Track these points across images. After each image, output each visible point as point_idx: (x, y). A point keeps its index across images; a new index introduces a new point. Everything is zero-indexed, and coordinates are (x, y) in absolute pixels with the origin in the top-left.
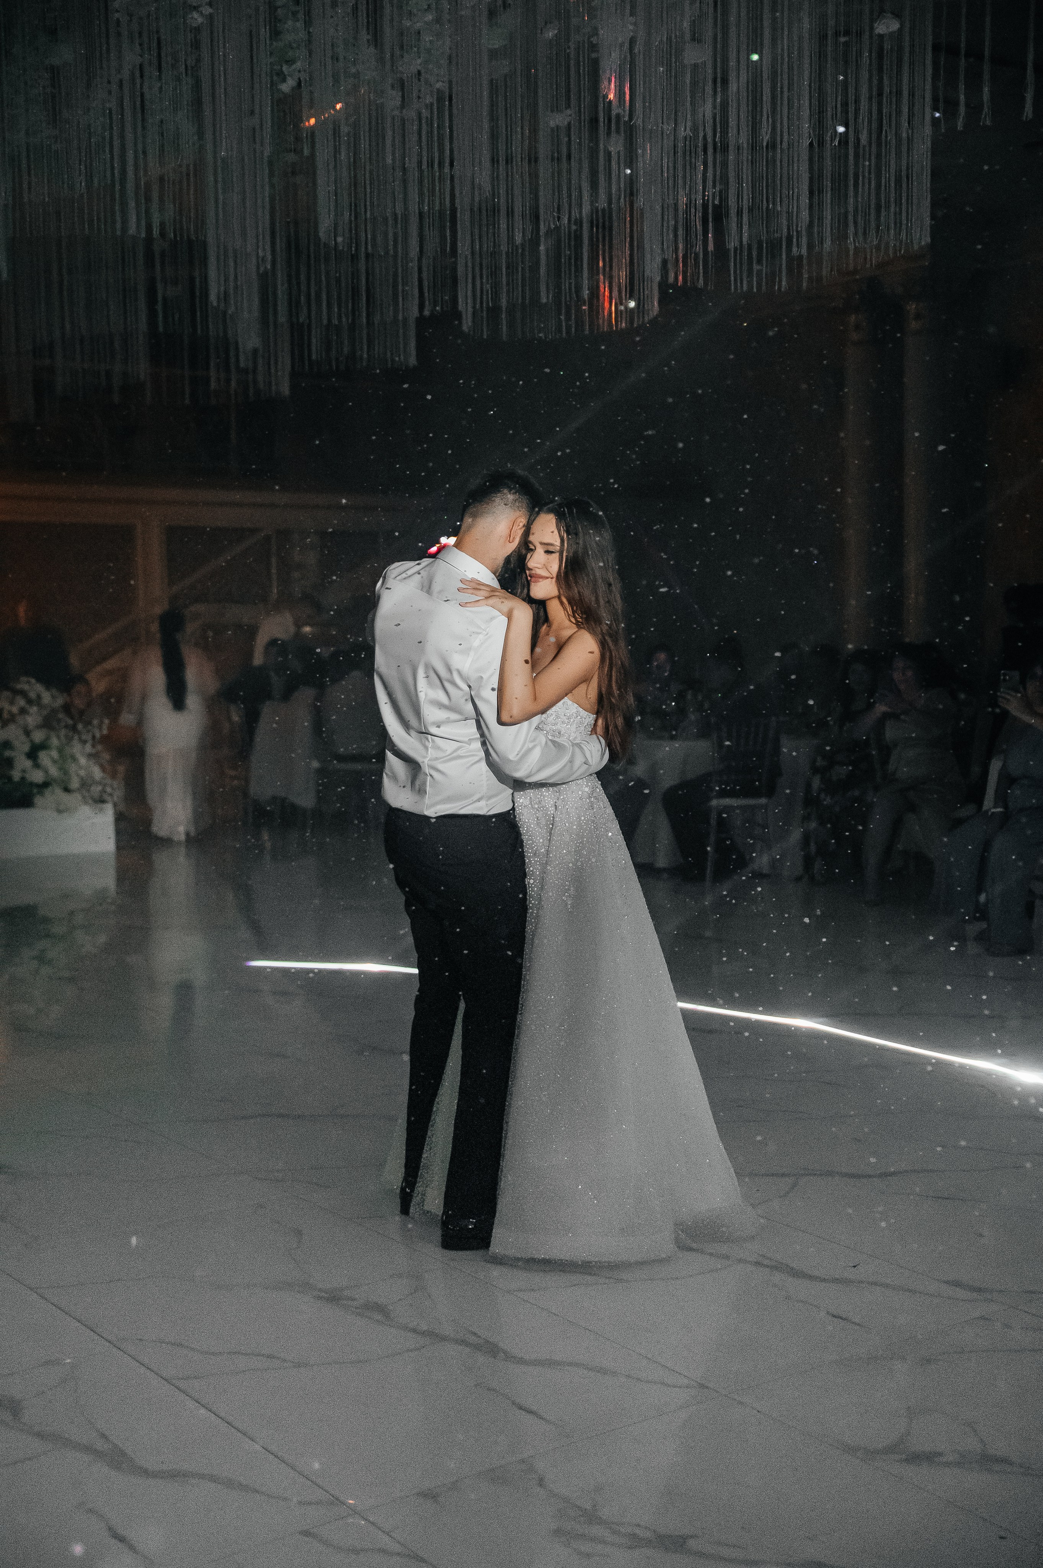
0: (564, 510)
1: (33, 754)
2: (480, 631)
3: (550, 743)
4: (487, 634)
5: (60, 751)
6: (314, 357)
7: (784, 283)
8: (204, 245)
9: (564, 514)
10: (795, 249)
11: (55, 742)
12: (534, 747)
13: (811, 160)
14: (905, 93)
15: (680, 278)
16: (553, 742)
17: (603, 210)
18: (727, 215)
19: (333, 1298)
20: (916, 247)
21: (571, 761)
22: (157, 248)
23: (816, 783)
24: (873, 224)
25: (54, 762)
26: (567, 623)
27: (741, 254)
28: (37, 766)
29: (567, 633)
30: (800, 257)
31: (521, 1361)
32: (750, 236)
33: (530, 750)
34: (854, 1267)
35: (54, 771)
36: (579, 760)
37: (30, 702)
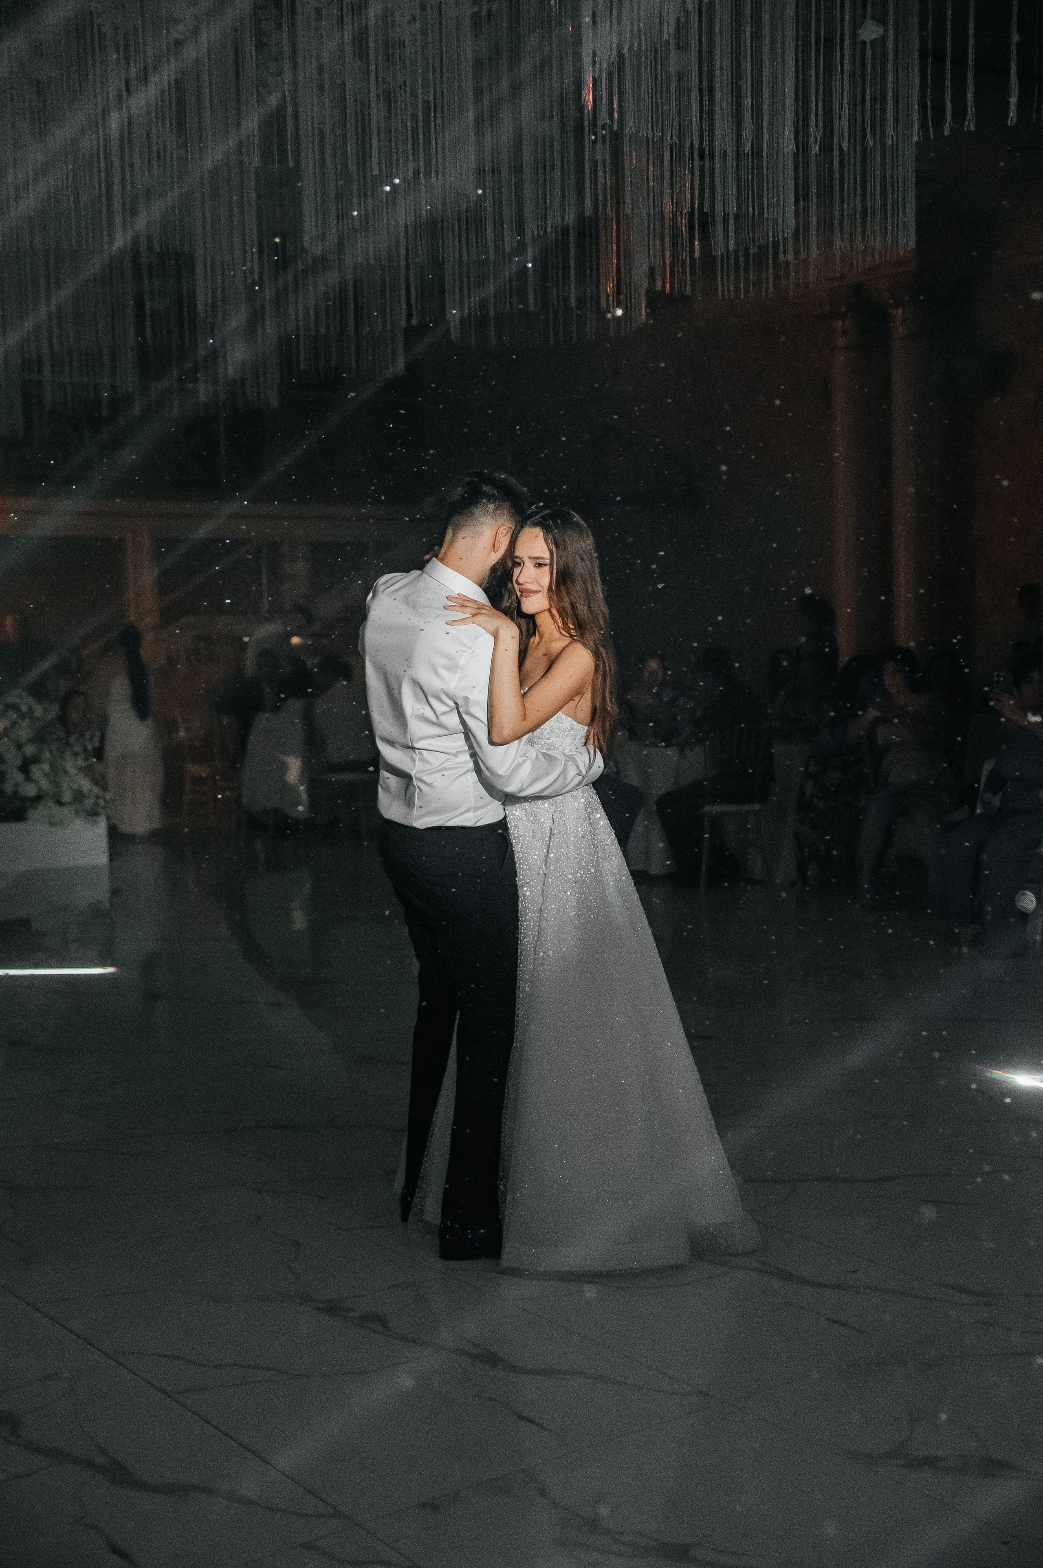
0: (550, 522)
1: (25, 768)
2: (464, 649)
3: (540, 756)
4: (473, 652)
5: (52, 764)
6: (302, 368)
7: (771, 290)
8: (192, 258)
9: (550, 527)
10: (781, 255)
11: (47, 755)
12: (524, 762)
13: (796, 168)
14: (890, 97)
15: (668, 286)
16: (544, 754)
17: (590, 219)
18: (714, 224)
19: (333, 1309)
20: (901, 252)
21: (564, 771)
22: (144, 259)
23: (809, 787)
24: (859, 230)
25: (46, 775)
26: (557, 634)
27: (728, 262)
28: (29, 779)
29: (557, 646)
30: (787, 263)
31: (522, 1371)
32: (737, 244)
33: (520, 765)
34: (854, 1272)
35: (45, 785)
36: (572, 772)
37: (22, 716)
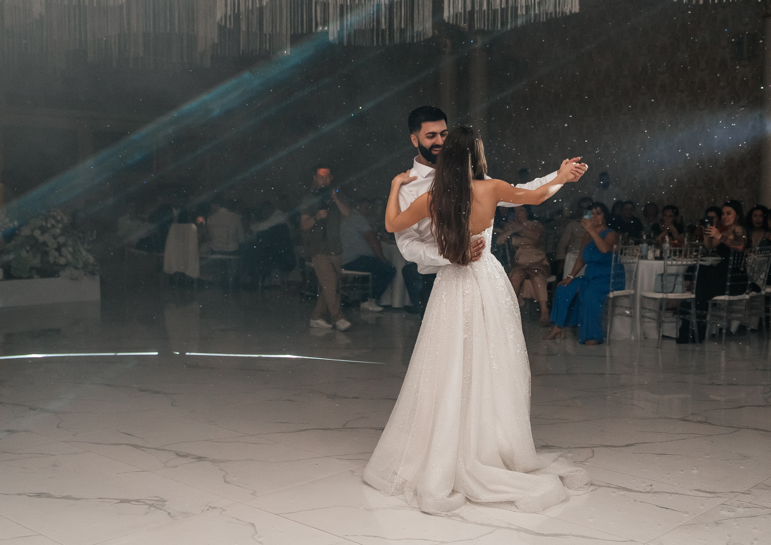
1: (58, 249)
5: (73, 247)
11: (70, 243)
25: (70, 253)
28: (61, 255)
35: (70, 258)
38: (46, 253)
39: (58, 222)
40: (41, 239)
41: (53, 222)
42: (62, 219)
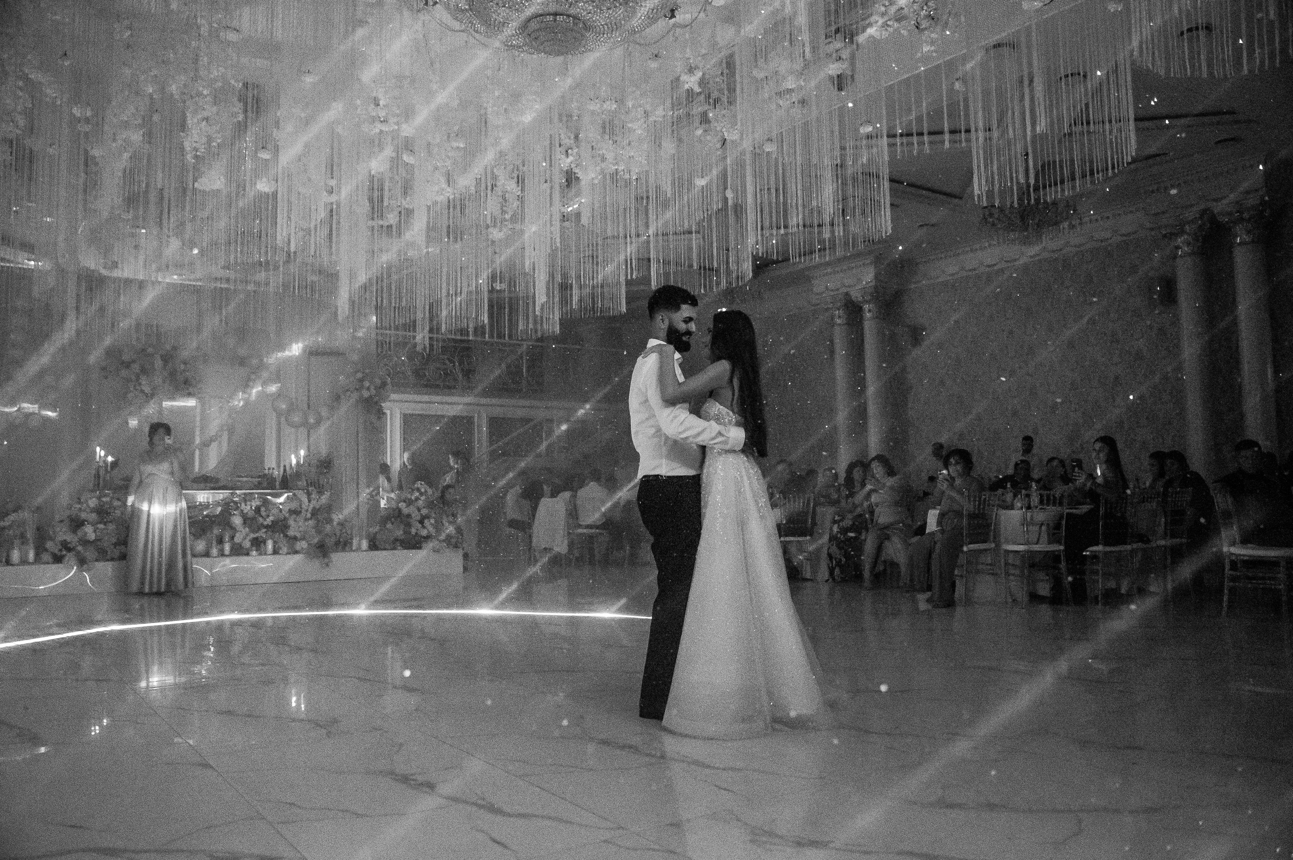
1: (421, 522)
5: (436, 519)
11: (433, 514)
25: (433, 525)
35: (432, 530)
38: (409, 525)
39: (421, 494)
40: (405, 511)
41: (417, 494)
42: (426, 491)
